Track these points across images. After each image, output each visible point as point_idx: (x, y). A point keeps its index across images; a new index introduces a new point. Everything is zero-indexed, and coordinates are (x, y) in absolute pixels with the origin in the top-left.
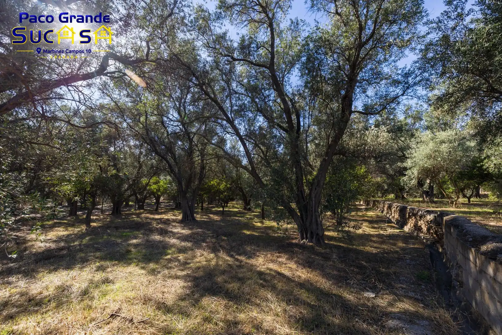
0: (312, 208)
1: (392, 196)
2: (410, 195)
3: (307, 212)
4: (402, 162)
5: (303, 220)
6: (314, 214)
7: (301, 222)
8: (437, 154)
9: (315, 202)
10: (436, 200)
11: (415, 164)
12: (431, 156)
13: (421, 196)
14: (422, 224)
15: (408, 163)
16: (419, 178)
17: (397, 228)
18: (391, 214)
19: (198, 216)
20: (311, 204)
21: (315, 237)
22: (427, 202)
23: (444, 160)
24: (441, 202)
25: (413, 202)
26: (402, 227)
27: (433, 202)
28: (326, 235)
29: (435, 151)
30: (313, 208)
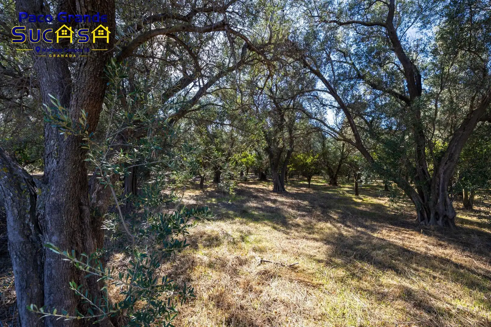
0: (439, 186)
3: (429, 190)
5: (423, 198)
6: (441, 193)
7: (421, 200)
9: (443, 179)
19: (289, 188)
20: (438, 180)
21: (441, 218)
28: (458, 218)
30: (441, 186)
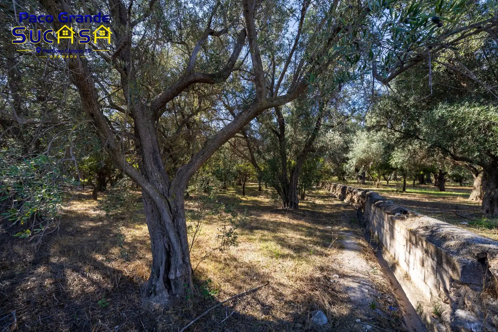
1: (335, 178)
2: (349, 178)
3: (288, 189)
4: (347, 154)
7: (285, 196)
8: (369, 149)
9: (294, 183)
10: (367, 182)
11: (355, 156)
12: (365, 150)
13: (357, 179)
14: (355, 198)
15: (350, 155)
16: (356, 166)
17: (340, 201)
18: (336, 192)
20: (292, 184)
21: (293, 205)
22: (360, 183)
23: (373, 154)
24: (369, 184)
25: (351, 183)
26: (342, 200)
27: (364, 183)
29: (368, 147)
30: (293, 187)
